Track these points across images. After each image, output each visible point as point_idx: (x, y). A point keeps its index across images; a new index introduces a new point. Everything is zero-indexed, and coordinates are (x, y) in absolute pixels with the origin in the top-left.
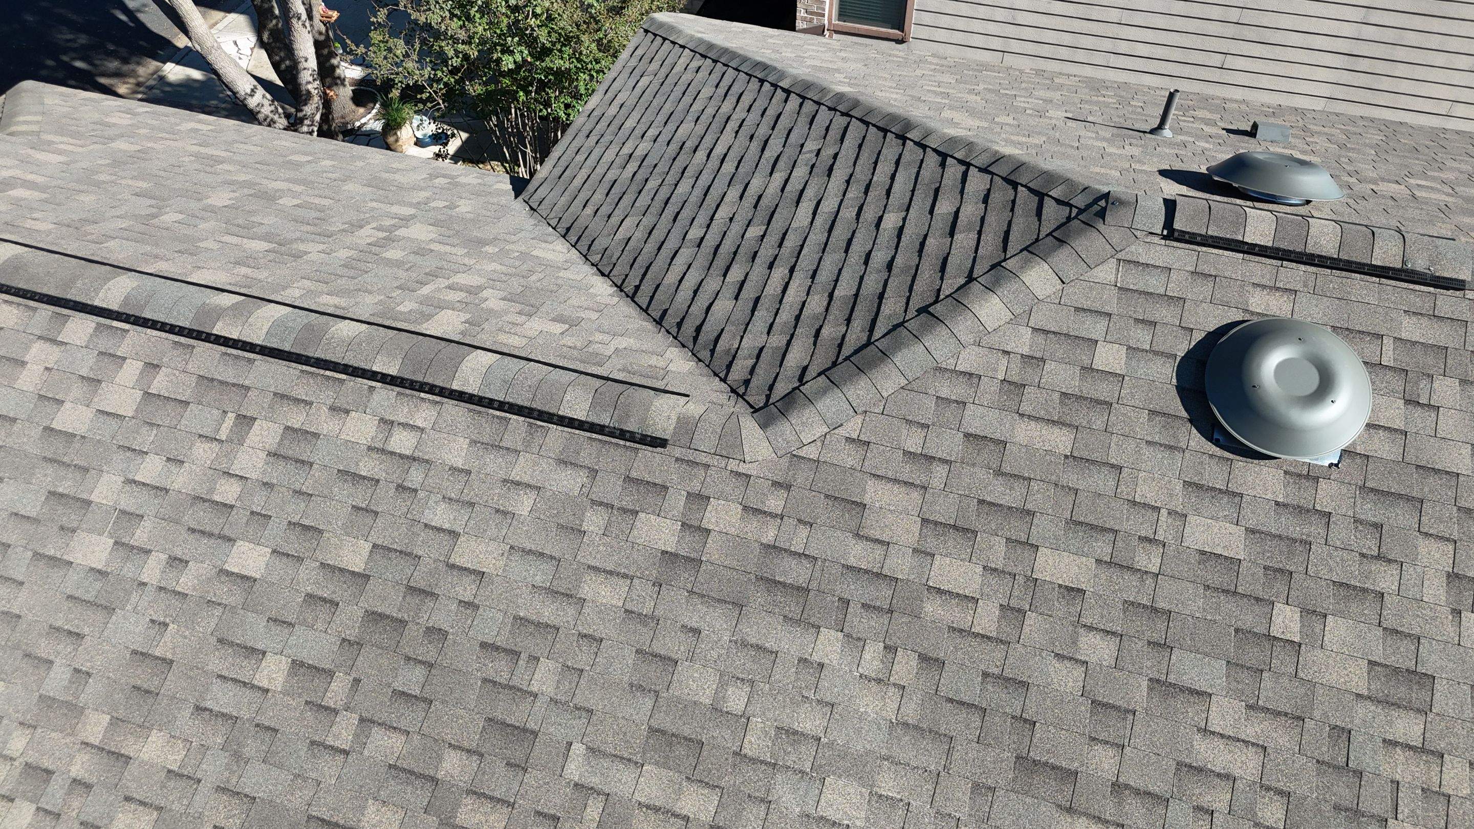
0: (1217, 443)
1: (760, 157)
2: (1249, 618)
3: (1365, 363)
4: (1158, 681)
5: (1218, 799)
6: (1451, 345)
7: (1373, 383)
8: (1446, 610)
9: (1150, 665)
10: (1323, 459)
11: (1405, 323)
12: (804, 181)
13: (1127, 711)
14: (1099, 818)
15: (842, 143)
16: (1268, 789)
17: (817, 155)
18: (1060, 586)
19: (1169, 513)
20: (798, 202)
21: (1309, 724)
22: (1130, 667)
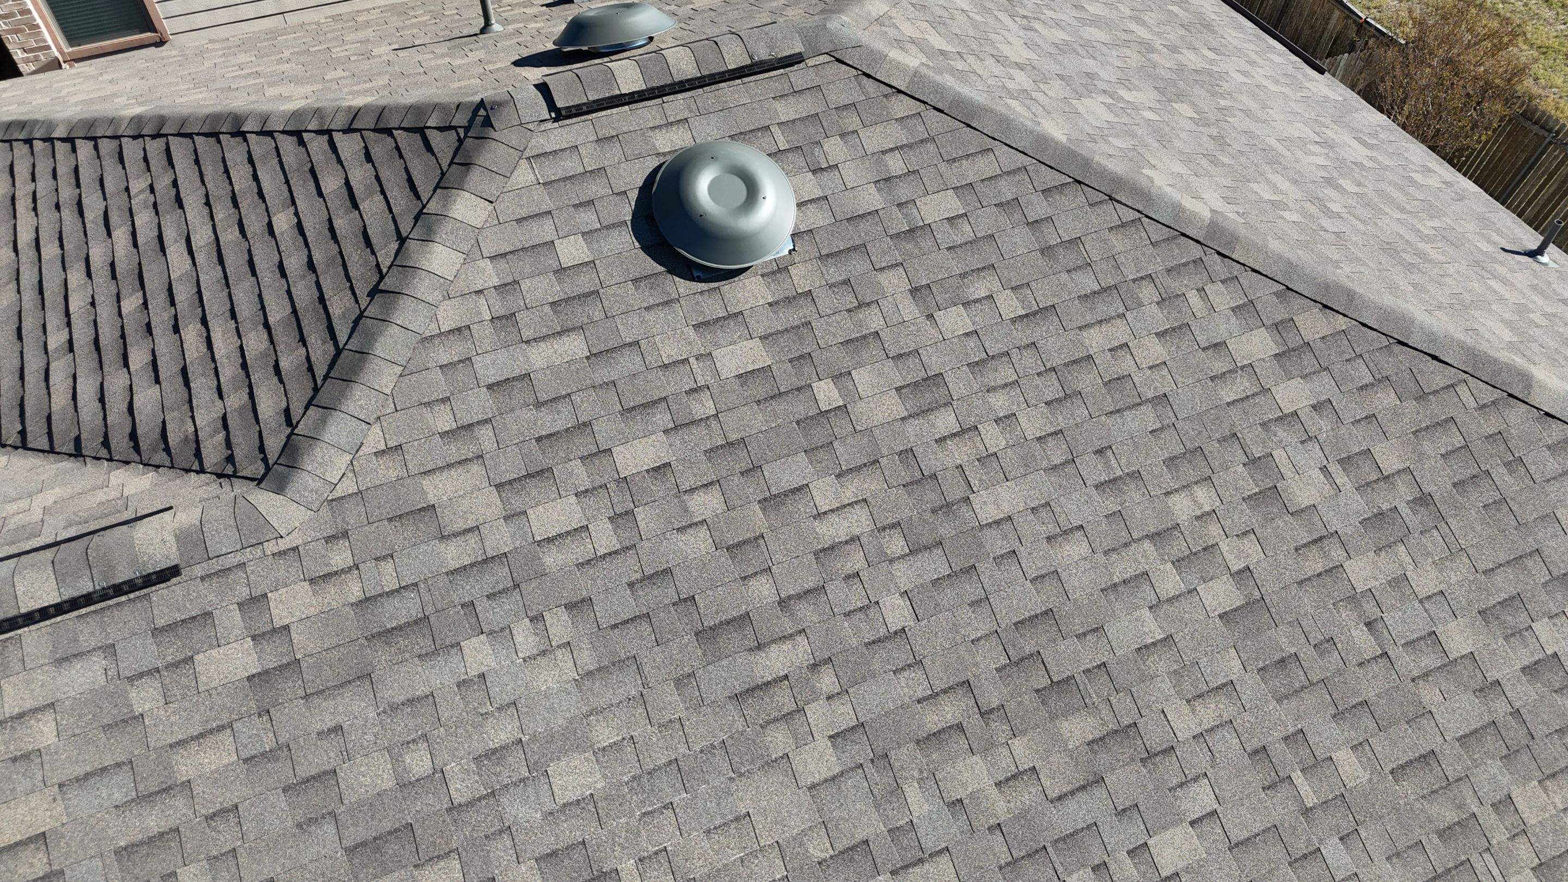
0: (700, 280)
1: (84, 223)
2: (801, 408)
3: (769, 155)
4: (765, 499)
5: (855, 561)
6: (820, 111)
7: (783, 169)
8: (922, 319)
9: (753, 490)
10: (782, 250)
11: (779, 109)
12: (155, 225)
13: (756, 539)
14: (784, 637)
15: (173, 167)
16: (884, 529)
17: (152, 190)
18: (648, 471)
19: (697, 359)
20: (163, 249)
21: (884, 461)
22: (740, 503)
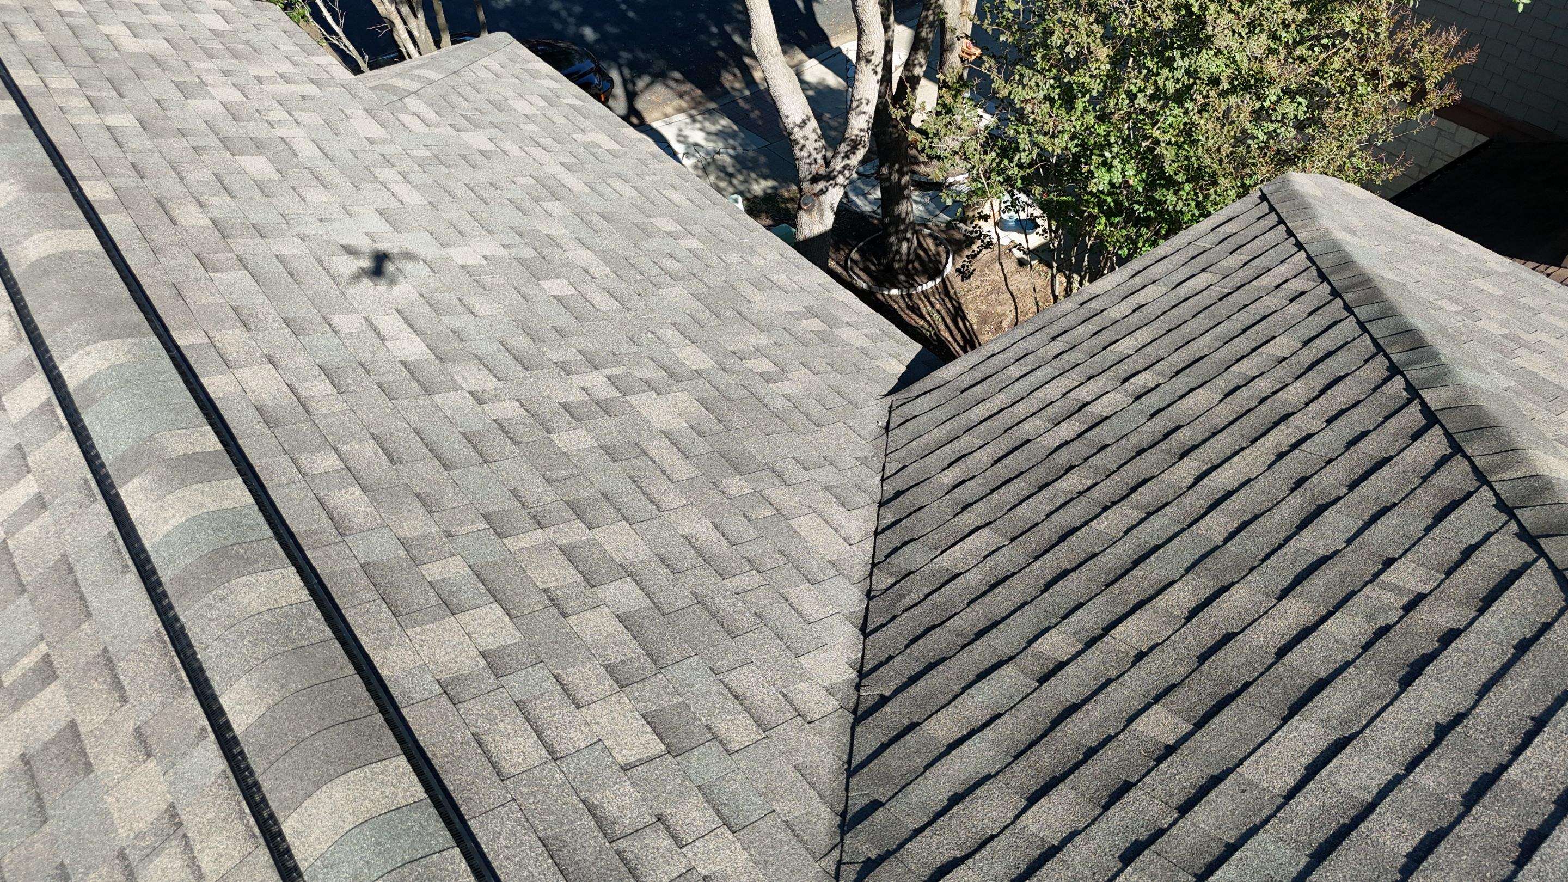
1: (1288, 539)
12: (1340, 658)
15: (1481, 611)
20: (1295, 709)
